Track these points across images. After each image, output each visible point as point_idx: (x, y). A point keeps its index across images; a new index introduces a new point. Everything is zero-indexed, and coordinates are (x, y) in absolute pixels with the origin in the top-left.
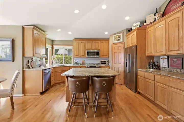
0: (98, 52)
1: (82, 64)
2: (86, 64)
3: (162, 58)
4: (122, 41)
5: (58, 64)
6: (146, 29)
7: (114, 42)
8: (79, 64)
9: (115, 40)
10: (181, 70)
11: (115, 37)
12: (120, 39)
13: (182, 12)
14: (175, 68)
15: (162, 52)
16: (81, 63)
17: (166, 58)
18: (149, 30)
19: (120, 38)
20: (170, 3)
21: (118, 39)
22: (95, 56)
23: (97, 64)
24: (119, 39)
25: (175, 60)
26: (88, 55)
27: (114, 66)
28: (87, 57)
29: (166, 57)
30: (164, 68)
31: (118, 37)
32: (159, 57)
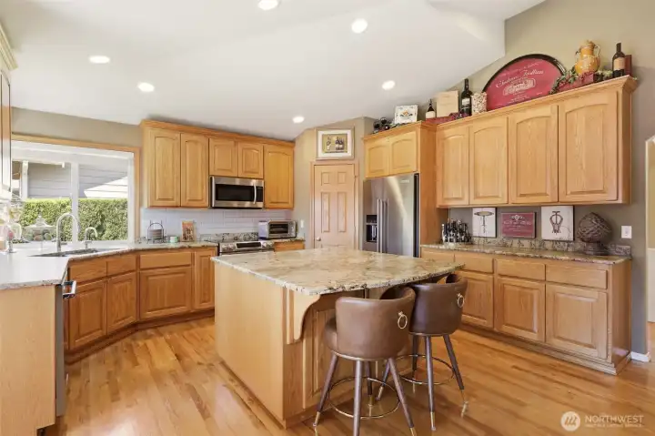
0: (260, 190)
1: (185, 238)
2: (202, 236)
3: (478, 214)
4: (349, 153)
5: (59, 246)
6: (435, 131)
7: (322, 155)
8: (173, 240)
9: (323, 149)
10: (533, 242)
11: (326, 140)
12: (342, 149)
13: (556, 108)
14: (515, 238)
15: (497, 197)
16: (181, 233)
17: (491, 214)
18: (447, 132)
19: (342, 143)
20: (500, 76)
21: (337, 146)
22: (247, 204)
23: (248, 234)
24: (339, 149)
25: (517, 217)
26: (217, 199)
27: (320, 240)
28: (215, 208)
29: (493, 210)
30: (482, 239)
31: (335, 139)
32: (468, 210)
